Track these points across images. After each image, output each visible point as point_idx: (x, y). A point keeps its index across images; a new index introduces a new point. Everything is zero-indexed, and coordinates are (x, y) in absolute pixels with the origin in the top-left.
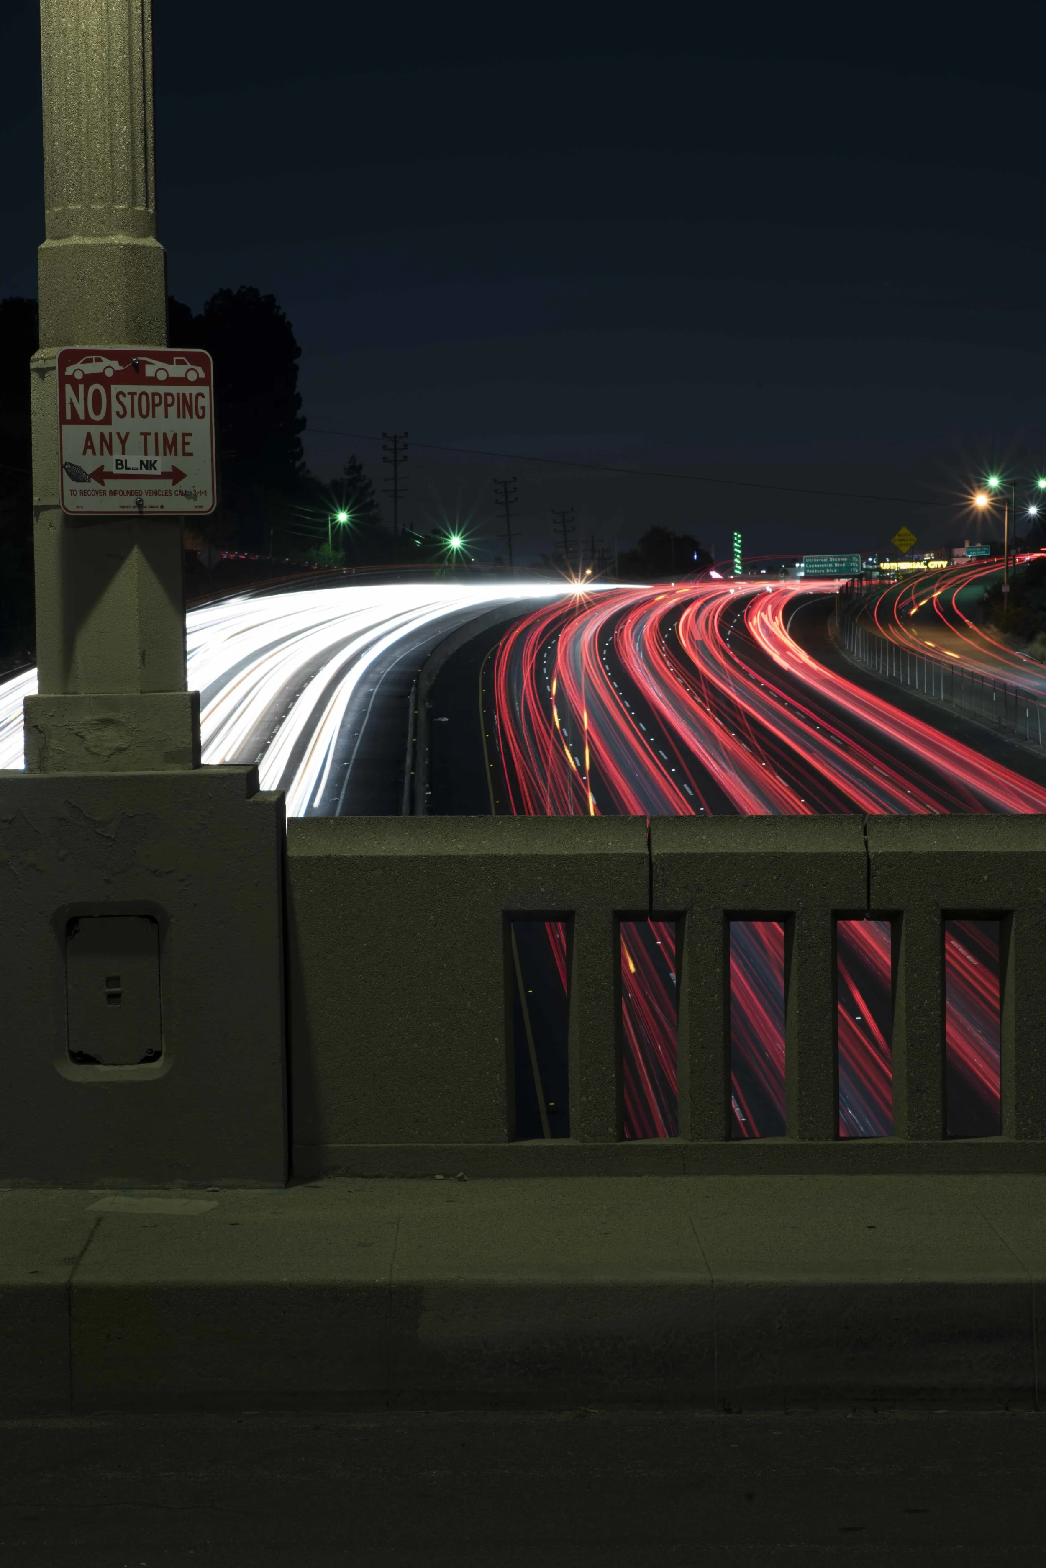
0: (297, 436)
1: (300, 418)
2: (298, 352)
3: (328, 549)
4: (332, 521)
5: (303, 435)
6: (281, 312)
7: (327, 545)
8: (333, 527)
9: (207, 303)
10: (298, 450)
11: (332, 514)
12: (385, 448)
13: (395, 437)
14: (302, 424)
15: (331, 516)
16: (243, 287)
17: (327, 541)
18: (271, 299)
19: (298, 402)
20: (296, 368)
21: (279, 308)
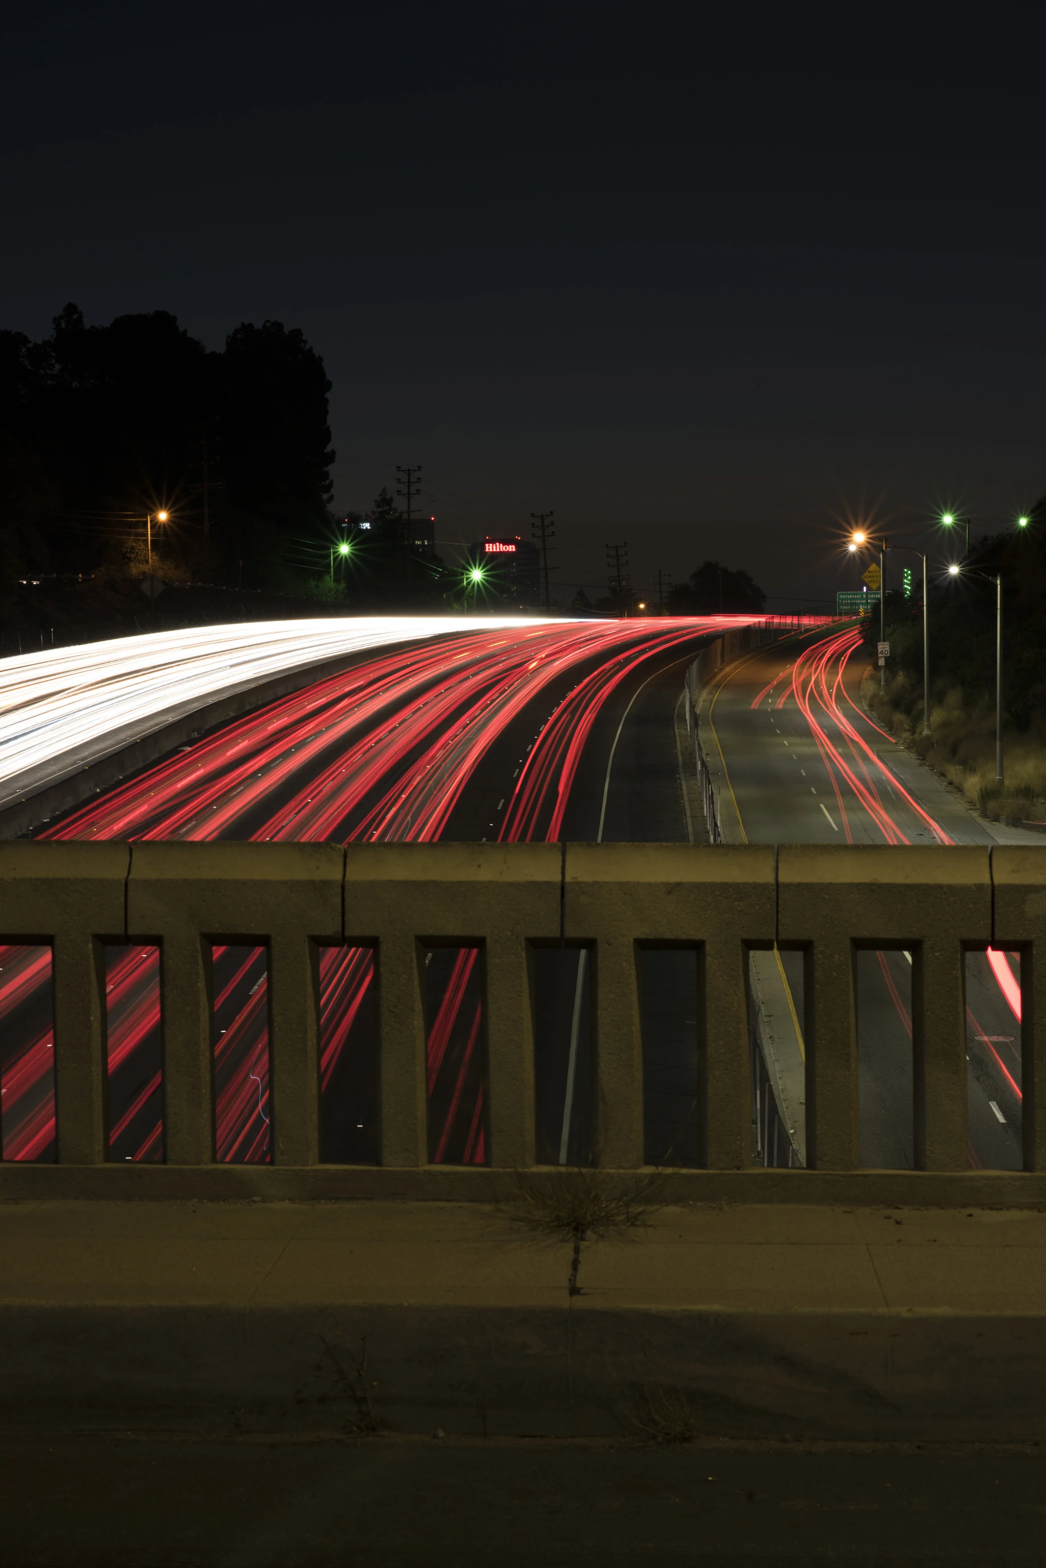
0: (326, 469)
1: (329, 451)
2: (328, 386)
3: (329, 581)
4: (334, 553)
5: (331, 469)
6: (308, 347)
7: (329, 576)
8: (335, 559)
9: (229, 336)
10: (327, 482)
11: (334, 546)
12: (399, 481)
13: (409, 470)
14: (331, 457)
15: (333, 548)
16: (267, 321)
17: (329, 573)
18: (297, 333)
19: (327, 436)
20: (326, 401)
21: (305, 342)
